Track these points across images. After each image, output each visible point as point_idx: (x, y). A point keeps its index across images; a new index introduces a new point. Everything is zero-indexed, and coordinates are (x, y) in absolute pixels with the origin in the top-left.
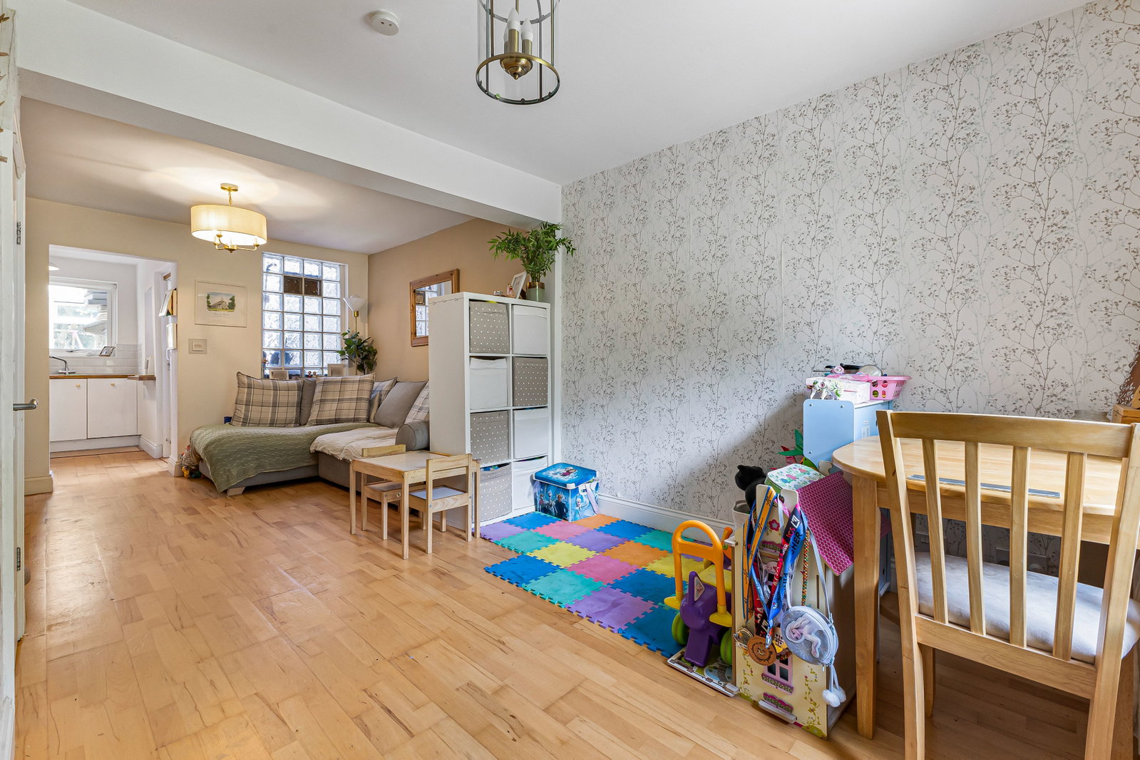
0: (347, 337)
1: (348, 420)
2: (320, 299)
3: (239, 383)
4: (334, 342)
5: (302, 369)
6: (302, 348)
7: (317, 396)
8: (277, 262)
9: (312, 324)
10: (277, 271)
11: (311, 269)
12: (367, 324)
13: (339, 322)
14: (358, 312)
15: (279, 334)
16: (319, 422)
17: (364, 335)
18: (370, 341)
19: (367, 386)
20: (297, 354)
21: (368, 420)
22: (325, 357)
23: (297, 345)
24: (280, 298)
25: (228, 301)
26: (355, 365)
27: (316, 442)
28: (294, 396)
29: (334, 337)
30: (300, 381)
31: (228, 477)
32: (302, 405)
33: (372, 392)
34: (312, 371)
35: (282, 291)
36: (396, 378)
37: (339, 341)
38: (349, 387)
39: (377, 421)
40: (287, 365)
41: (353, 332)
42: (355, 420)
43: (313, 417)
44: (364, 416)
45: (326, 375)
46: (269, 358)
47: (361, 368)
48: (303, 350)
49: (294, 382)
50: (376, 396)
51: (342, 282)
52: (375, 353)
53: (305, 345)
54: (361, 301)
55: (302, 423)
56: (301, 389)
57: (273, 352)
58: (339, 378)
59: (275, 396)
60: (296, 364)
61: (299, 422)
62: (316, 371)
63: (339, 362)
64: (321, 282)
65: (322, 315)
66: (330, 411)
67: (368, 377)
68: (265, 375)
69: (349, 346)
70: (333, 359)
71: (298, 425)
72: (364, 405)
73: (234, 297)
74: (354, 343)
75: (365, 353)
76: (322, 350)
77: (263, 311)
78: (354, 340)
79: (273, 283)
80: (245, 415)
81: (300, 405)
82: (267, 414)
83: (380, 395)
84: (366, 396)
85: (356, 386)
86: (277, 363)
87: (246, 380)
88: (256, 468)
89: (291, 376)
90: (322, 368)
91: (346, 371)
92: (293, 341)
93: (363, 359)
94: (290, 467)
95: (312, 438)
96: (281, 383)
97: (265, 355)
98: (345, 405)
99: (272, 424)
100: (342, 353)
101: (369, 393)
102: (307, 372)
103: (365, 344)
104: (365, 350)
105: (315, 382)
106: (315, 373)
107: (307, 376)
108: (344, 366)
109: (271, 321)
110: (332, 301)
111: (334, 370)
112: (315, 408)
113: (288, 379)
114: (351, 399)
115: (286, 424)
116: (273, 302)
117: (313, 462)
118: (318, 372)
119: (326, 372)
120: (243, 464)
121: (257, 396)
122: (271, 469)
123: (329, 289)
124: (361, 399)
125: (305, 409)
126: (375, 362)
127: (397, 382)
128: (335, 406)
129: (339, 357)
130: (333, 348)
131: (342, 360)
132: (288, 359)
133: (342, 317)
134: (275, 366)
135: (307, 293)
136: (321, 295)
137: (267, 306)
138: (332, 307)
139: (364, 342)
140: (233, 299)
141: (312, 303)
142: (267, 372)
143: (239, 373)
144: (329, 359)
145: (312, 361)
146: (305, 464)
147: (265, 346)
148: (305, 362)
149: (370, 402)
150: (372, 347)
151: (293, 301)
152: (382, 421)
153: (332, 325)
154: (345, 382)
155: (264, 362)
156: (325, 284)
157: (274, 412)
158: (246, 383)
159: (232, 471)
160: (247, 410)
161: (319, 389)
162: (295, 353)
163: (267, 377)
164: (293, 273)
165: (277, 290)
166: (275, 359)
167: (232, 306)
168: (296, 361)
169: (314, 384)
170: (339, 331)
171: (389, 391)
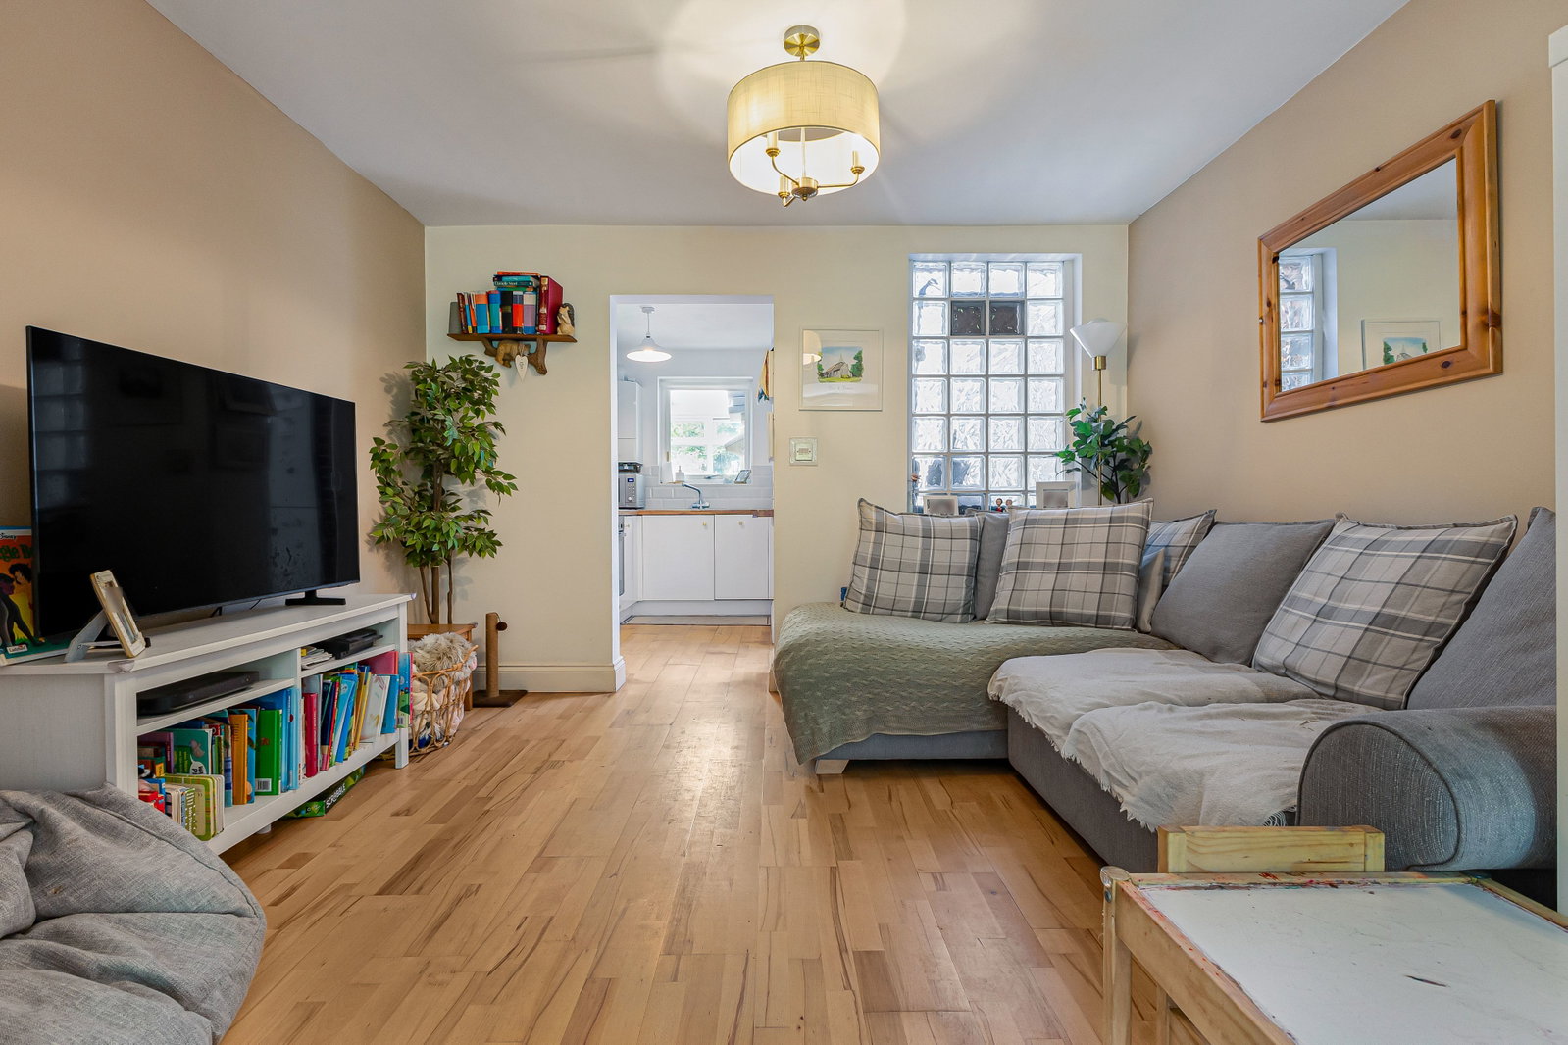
0: (1078, 417)
1: (1080, 621)
2: (1019, 340)
3: (861, 521)
4: (1050, 435)
5: (986, 493)
6: (984, 450)
7: (1011, 555)
8: (940, 276)
9: (1005, 396)
10: (940, 294)
11: (1004, 282)
12: (1124, 389)
13: (1061, 390)
14: (1104, 358)
15: (942, 422)
16: (1014, 619)
17: (1117, 413)
18: (1133, 425)
19: (1131, 534)
20: (975, 462)
21: (1135, 625)
22: (1031, 468)
23: (974, 444)
24: (944, 347)
25: (851, 362)
26: (1096, 483)
27: (1000, 674)
28: (961, 553)
29: (1049, 422)
30: (977, 518)
31: (813, 734)
32: (980, 573)
33: (1143, 547)
34: (1005, 499)
35: (947, 333)
36: (1211, 513)
37: (1060, 431)
38: (1083, 534)
39: (1162, 629)
40: (956, 487)
41: (1092, 407)
42: (1100, 621)
43: (1001, 603)
44: (1124, 612)
45: (1032, 507)
46: (923, 473)
47: (1110, 491)
48: (987, 454)
49: (965, 520)
50: (1154, 559)
51: (1068, 299)
52: (1147, 452)
53: (992, 444)
54: (1113, 330)
55: (980, 614)
56: (977, 536)
57: (930, 460)
58: (1060, 512)
59: (925, 550)
60: (975, 485)
61: (974, 611)
62: (1013, 498)
63: (1061, 479)
64: (1022, 303)
65: (1025, 376)
66: (1036, 593)
67: (1134, 508)
68: (915, 508)
69: (1084, 438)
70: (1048, 471)
71: (970, 617)
72: (1124, 583)
73: (860, 353)
74: (1095, 430)
75: (1121, 455)
76: (1025, 454)
77: (911, 377)
78: (1095, 425)
79: (932, 320)
80: (868, 588)
81: (974, 571)
82: (908, 588)
83: (1167, 558)
84: (1128, 557)
85: (1102, 533)
86: (938, 482)
87: (872, 515)
88: (869, 721)
89: (962, 510)
90: (1025, 492)
91: (1075, 497)
92: (968, 435)
93: (1115, 469)
94: (941, 729)
95: (993, 661)
96: (940, 523)
97: (916, 468)
98: (1075, 580)
99: (918, 612)
100: (1068, 456)
101: (1136, 551)
102: (993, 501)
103: (1122, 433)
104: (1121, 448)
105: (1008, 520)
106: (1009, 502)
107: (996, 509)
108: (1073, 487)
109: (927, 396)
110: (1046, 345)
111: (1051, 496)
112: (1006, 582)
113: (957, 513)
114: (1089, 566)
115: (943, 616)
116: (931, 359)
117: (994, 725)
118: (1017, 501)
119: (1032, 500)
120: (840, 708)
121: (891, 552)
122: (899, 729)
123: (1041, 318)
124: (1115, 566)
125: (985, 582)
126: (1146, 478)
127: (1214, 524)
128: (1049, 579)
129: (1061, 467)
130: (1050, 447)
131: (1068, 471)
132: (959, 473)
133: (1067, 377)
134: (935, 488)
135: (994, 333)
136: (1023, 333)
137: (920, 368)
138: (1047, 357)
139: (1118, 428)
140: (858, 357)
141: (1005, 352)
142: (920, 502)
143: (861, 500)
144: (1039, 473)
145: (1005, 477)
146: (975, 727)
147: (918, 448)
148: (991, 480)
149: (1141, 576)
150: (1138, 440)
151: (967, 352)
152: (1179, 634)
153: (1048, 396)
154: (1075, 521)
155: (915, 480)
156: (1031, 309)
157: (921, 586)
158: (873, 521)
159: (821, 721)
160: (872, 579)
161: (1014, 537)
162: (971, 460)
163: (920, 511)
164: (970, 295)
165: (939, 333)
166: (936, 474)
167: (857, 371)
168: (973, 480)
169: (1005, 526)
170: (1061, 409)
171: (1193, 547)
